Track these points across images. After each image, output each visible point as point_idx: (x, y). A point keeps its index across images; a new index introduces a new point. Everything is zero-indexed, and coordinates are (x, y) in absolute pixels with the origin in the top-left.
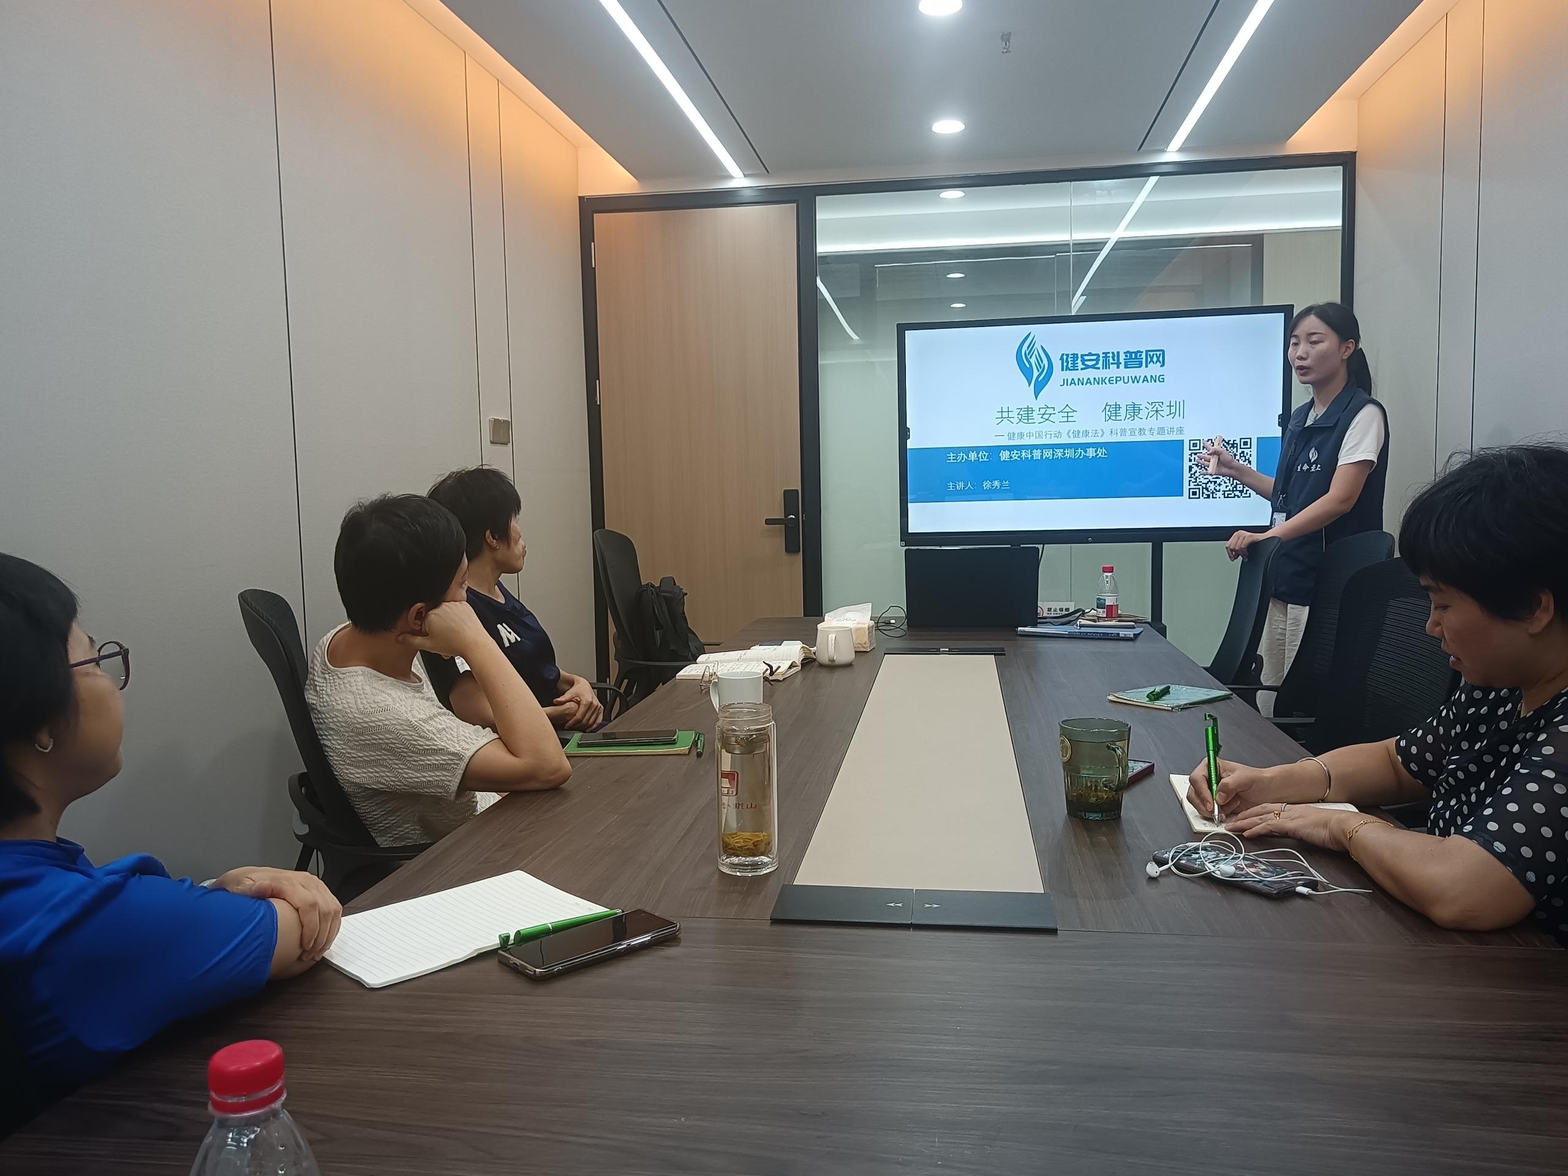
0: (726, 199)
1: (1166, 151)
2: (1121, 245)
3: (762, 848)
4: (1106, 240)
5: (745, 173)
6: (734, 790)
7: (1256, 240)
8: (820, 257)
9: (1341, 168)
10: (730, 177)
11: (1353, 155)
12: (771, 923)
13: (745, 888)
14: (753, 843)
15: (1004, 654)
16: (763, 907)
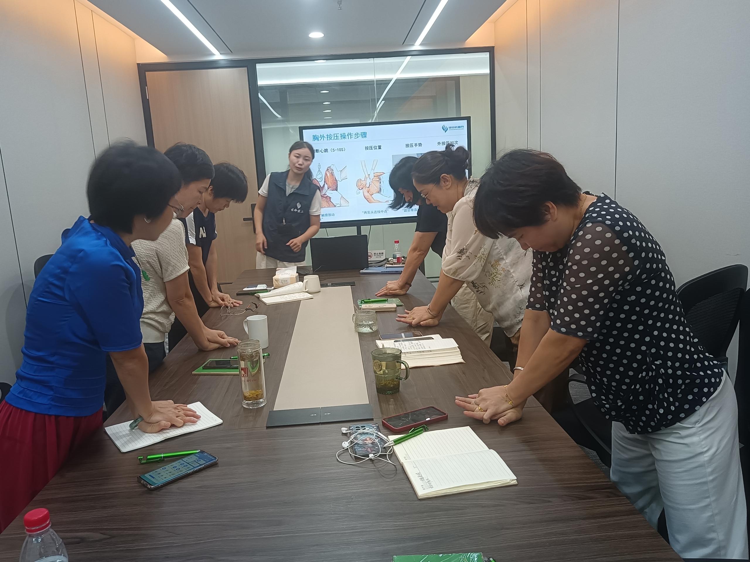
0: (213, 65)
1: (414, 45)
2: (398, 81)
3: (259, 396)
4: (391, 79)
5: (221, 53)
6: (246, 375)
7: (456, 80)
8: (260, 87)
9: (488, 53)
10: (213, 54)
11: (493, 48)
12: (266, 428)
13: (255, 414)
14: (256, 395)
15: (355, 285)
16: (263, 421)
